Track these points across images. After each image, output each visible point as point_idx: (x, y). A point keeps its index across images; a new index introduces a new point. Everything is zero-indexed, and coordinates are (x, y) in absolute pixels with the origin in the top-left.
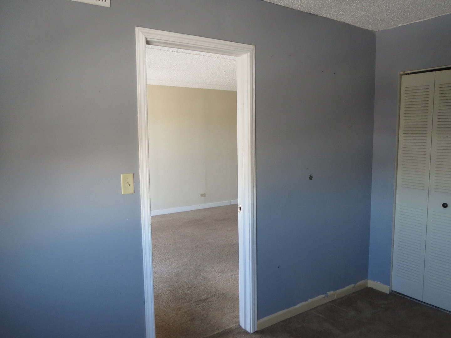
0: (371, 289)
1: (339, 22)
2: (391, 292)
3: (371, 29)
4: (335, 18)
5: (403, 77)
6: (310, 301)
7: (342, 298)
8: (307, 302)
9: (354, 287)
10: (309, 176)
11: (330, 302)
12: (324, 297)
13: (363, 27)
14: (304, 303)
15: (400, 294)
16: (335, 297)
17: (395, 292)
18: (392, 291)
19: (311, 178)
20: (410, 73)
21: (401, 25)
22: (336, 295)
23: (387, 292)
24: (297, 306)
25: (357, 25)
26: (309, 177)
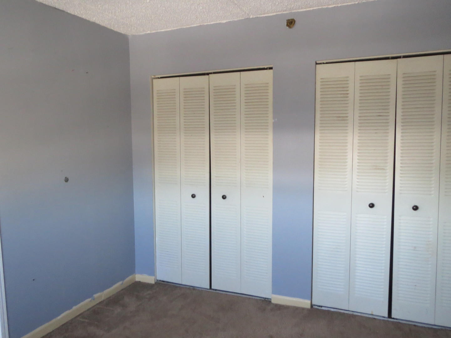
0: (139, 283)
1: (89, 21)
2: (156, 281)
3: (123, 33)
4: (84, 17)
5: (155, 81)
6: (74, 308)
7: (110, 297)
8: (71, 310)
9: (122, 284)
10: (64, 178)
11: (97, 304)
12: (91, 301)
13: (115, 30)
14: (68, 312)
15: (164, 281)
16: (103, 299)
17: (160, 281)
18: (158, 280)
19: (67, 180)
20: (159, 77)
21: (149, 32)
22: (103, 296)
23: (153, 282)
24: (59, 318)
25: (109, 27)
26: (65, 180)
